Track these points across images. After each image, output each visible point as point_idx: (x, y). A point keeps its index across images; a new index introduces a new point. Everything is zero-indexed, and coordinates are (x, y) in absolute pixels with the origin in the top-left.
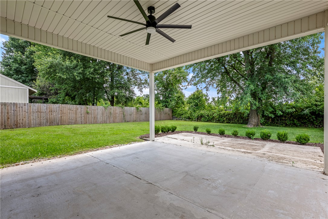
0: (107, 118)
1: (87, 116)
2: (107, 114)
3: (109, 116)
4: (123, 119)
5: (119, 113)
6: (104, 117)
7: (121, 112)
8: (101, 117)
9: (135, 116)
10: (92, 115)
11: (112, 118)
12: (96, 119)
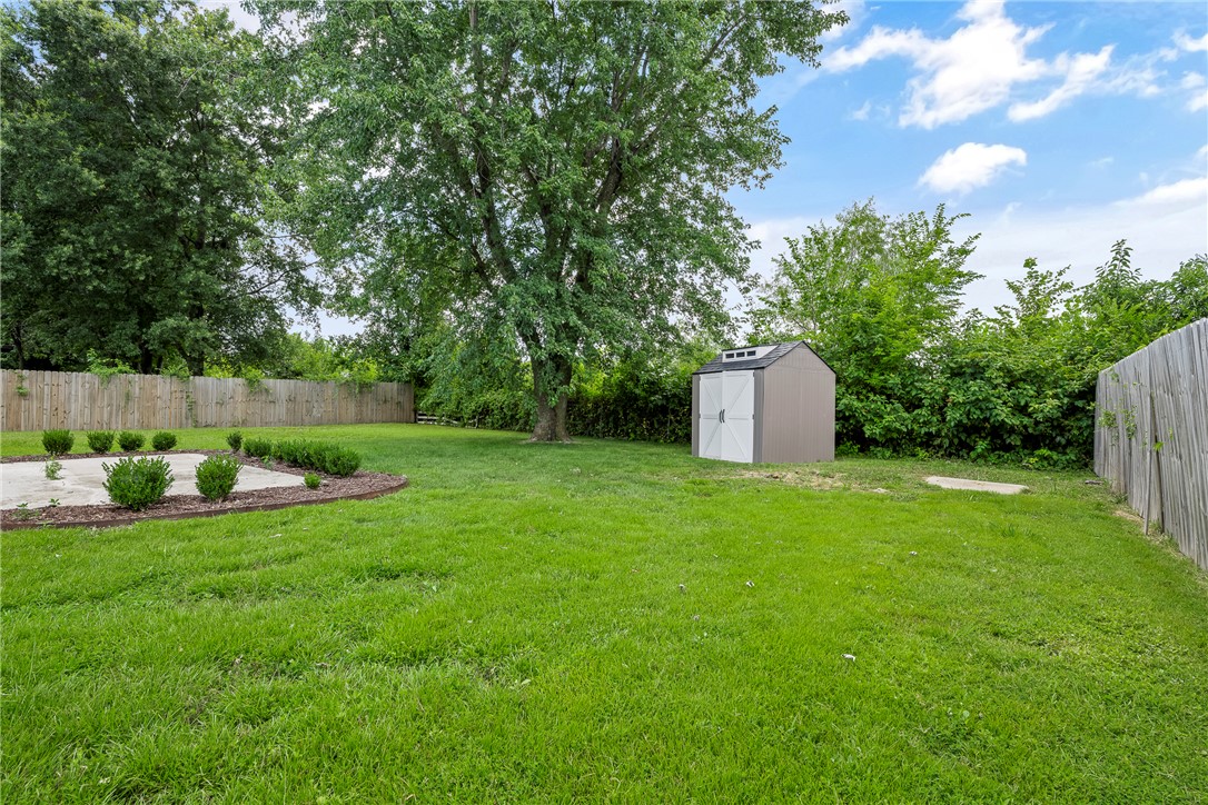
0: (111, 414)
1: (19, 406)
2: (111, 398)
3: (122, 404)
4: (187, 418)
5: (166, 397)
6: (97, 410)
7: (179, 395)
8: (87, 411)
9: (240, 407)
10: (41, 400)
11: (137, 415)
12: (61, 414)
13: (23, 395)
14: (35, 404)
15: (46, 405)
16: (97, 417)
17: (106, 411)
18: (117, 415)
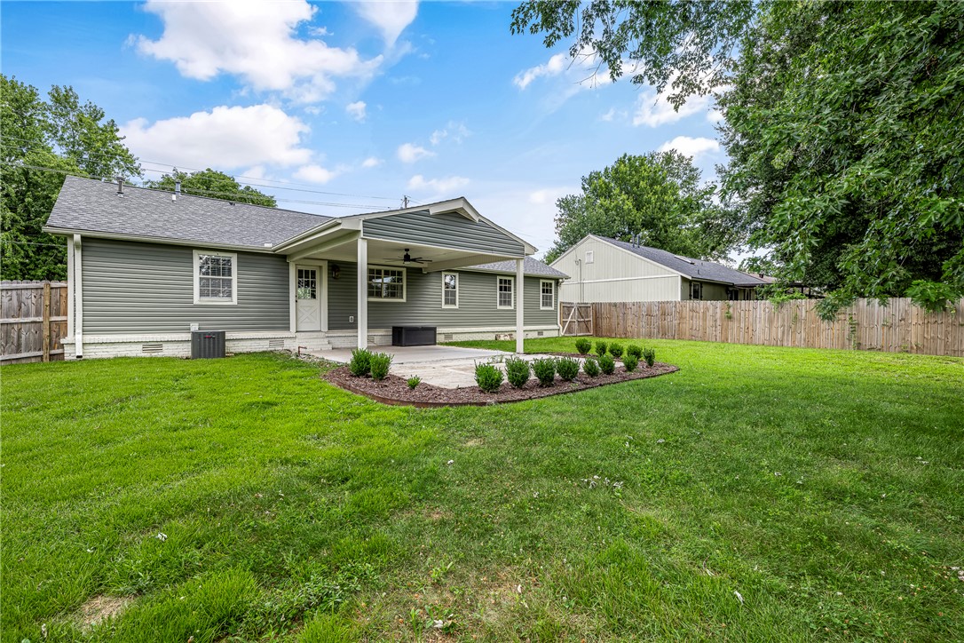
0: (783, 333)
1: (728, 325)
2: (783, 320)
3: (792, 325)
4: (849, 340)
6: (774, 329)
8: (767, 330)
10: (739, 321)
11: (803, 334)
12: (751, 332)
13: (730, 318)
14: (736, 325)
15: (742, 325)
16: (774, 335)
17: (780, 330)
18: (788, 334)
